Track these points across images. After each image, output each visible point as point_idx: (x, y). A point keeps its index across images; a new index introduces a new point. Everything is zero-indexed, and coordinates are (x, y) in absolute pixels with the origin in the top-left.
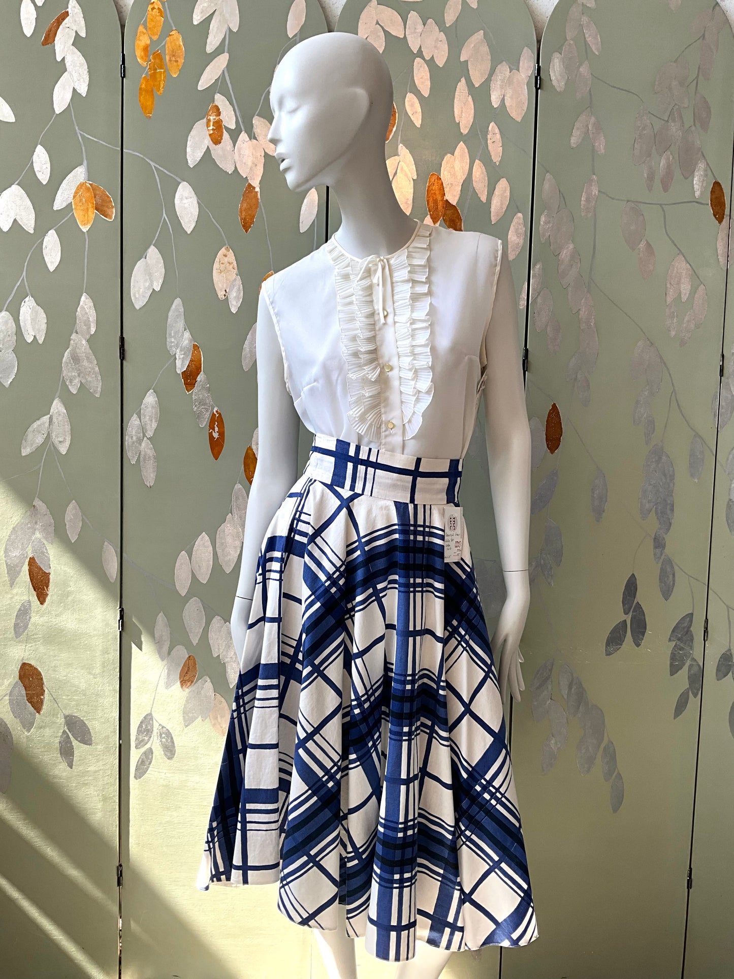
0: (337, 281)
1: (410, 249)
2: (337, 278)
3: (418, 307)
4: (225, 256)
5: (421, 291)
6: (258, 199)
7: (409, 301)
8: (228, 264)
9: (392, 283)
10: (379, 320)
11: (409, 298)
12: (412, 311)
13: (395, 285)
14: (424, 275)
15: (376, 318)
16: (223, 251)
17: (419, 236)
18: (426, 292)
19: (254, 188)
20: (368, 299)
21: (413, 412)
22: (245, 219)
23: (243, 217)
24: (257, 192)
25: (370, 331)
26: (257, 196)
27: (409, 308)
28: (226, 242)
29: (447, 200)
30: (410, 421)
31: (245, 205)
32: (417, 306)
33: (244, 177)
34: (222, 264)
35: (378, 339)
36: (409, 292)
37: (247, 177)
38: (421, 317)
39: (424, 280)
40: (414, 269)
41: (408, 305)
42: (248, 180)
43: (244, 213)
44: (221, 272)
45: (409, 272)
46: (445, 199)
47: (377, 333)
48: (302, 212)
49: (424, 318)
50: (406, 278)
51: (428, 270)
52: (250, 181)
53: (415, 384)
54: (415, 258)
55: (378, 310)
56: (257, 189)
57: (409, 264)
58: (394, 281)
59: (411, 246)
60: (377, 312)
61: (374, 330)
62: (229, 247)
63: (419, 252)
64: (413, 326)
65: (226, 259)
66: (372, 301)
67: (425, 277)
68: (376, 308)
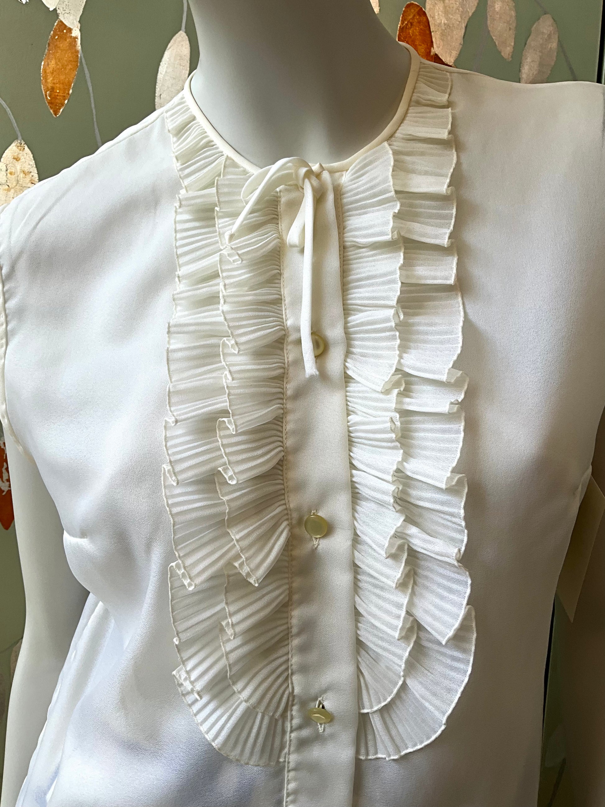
0: (179, 227)
1: (398, 145)
2: (180, 217)
3: (427, 333)
4: (17, 159)
5: (435, 278)
6: (77, 52)
7: (397, 313)
8: (22, 175)
9: (343, 248)
10: (299, 362)
11: (394, 302)
12: (404, 348)
13: (351, 254)
14: (441, 226)
15: (290, 355)
16: (12, 150)
17: (418, 103)
18: (451, 281)
19: (70, 30)
20: (265, 294)
21: (400, 683)
22: (52, 89)
23: (50, 85)
24: (76, 38)
25: (267, 403)
26: (75, 46)
27: (393, 338)
28: (19, 134)
29: (436, 54)
30: (385, 710)
31: (53, 62)
32: (421, 328)
33: (51, 9)
34: (11, 173)
35: (290, 426)
36: (393, 281)
37: (55, 10)
38: (434, 372)
39: (445, 241)
40: (411, 206)
41: (390, 329)
42: (57, 15)
43: (50, 80)
44: (9, 190)
45: (396, 216)
46: (432, 54)
47: (289, 405)
48: (160, 76)
49: (444, 378)
50: (388, 238)
51: (454, 211)
52: (61, 18)
53: (411, 603)
54: (413, 172)
55: (298, 330)
56: (76, 33)
57: (397, 192)
58: (348, 244)
59: (397, 135)
60: (292, 337)
61: (280, 396)
62: (23, 143)
63: (422, 154)
64: (407, 400)
65: (18, 166)
66: (278, 301)
67: (448, 231)
68: (289, 323)
